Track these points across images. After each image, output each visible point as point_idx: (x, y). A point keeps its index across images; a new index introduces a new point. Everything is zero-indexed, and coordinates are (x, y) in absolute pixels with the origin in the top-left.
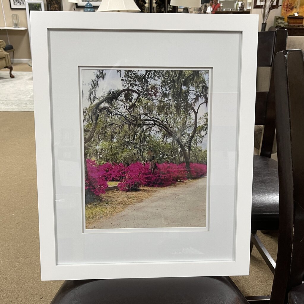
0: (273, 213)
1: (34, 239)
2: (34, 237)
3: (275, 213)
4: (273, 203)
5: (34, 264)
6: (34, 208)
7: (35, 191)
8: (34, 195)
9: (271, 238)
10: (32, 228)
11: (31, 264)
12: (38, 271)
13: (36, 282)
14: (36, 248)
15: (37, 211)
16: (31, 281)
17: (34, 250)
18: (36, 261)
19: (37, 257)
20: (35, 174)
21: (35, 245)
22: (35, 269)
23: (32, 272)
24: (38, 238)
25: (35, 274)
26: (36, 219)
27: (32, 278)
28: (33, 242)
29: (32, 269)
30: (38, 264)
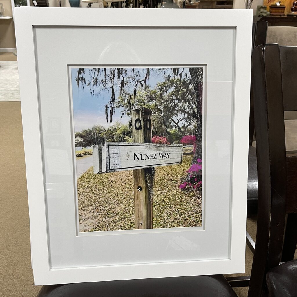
0: (253, 199)
1: (24, 227)
2: (24, 226)
3: (255, 199)
4: (253, 189)
5: (24, 251)
6: (23, 198)
7: (24, 181)
8: (23, 185)
9: (253, 221)
10: (21, 217)
11: (21, 252)
12: (28, 259)
13: (27, 269)
14: (26, 236)
15: (26, 201)
16: (22, 268)
17: (24, 238)
18: (26, 248)
19: (27, 244)
20: (24, 164)
21: (25, 233)
22: (26, 257)
23: (23, 260)
24: (28, 227)
25: (26, 261)
26: (26, 208)
27: (23, 265)
28: (23, 230)
29: (23, 256)
30: (28, 251)
